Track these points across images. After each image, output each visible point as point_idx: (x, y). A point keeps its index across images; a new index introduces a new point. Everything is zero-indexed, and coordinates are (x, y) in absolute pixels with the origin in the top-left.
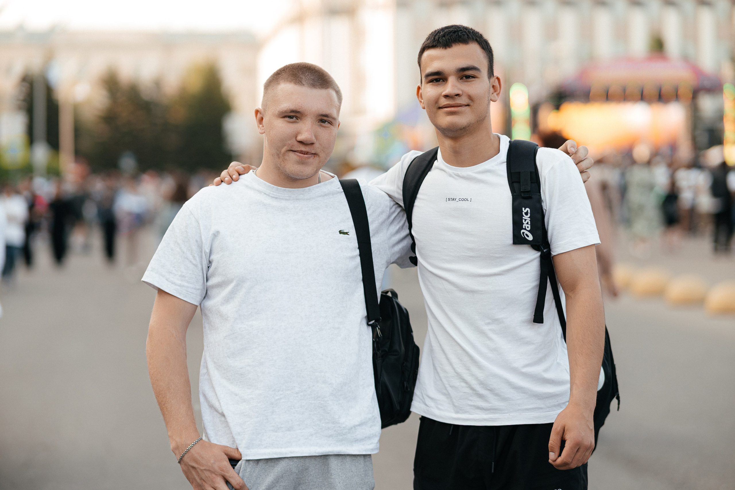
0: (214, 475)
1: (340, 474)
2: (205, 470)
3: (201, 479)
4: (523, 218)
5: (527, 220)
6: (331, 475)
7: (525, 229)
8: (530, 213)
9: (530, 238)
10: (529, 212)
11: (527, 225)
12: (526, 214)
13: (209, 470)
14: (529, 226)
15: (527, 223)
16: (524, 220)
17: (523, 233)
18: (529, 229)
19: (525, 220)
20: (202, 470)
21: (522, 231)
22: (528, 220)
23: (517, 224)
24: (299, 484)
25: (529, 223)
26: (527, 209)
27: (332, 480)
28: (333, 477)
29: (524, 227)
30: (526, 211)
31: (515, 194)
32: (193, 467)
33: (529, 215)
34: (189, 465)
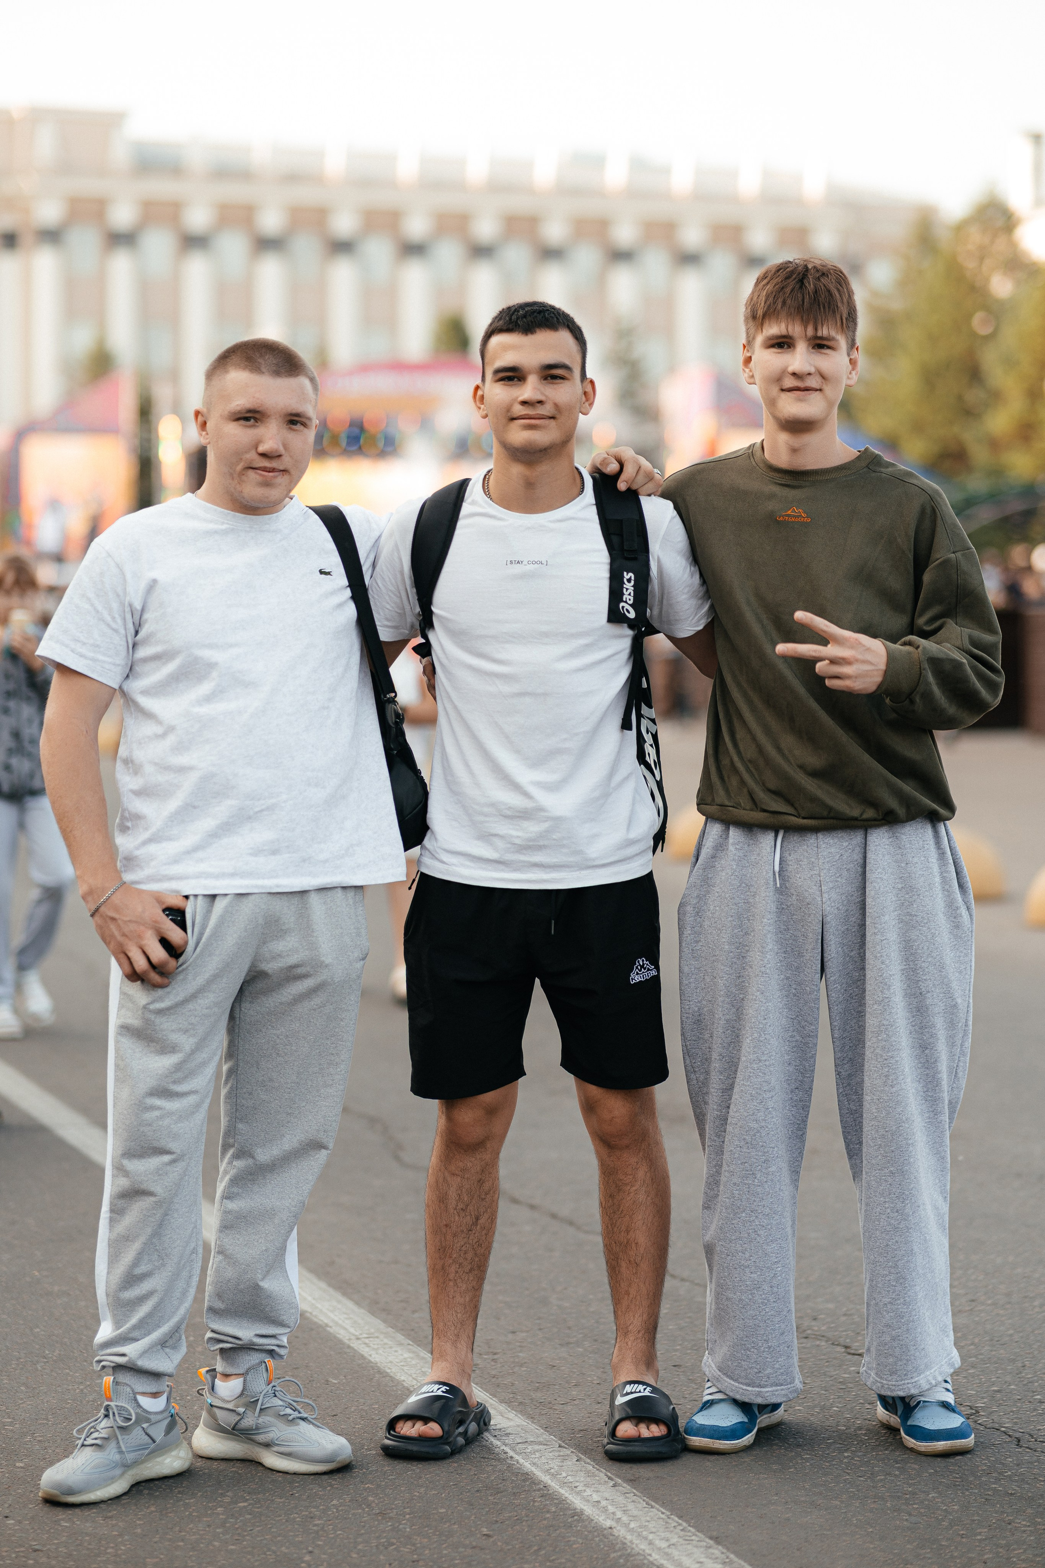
0: (142, 928)
1: (324, 930)
2: (130, 921)
3: (124, 935)
4: (625, 586)
5: (629, 589)
6: (313, 932)
7: (626, 602)
8: (635, 580)
9: (632, 615)
10: (633, 578)
11: (629, 597)
12: (629, 581)
13: (136, 922)
14: (632, 598)
15: (630, 594)
16: (625, 590)
17: (623, 607)
18: (631, 602)
19: (627, 589)
20: (125, 922)
21: (622, 604)
22: (631, 590)
23: (615, 594)
24: (264, 943)
25: (632, 594)
26: (631, 575)
27: (314, 939)
28: (315, 934)
29: (624, 600)
30: (628, 577)
31: (614, 552)
32: (113, 919)
33: (633, 582)
34: (107, 916)
